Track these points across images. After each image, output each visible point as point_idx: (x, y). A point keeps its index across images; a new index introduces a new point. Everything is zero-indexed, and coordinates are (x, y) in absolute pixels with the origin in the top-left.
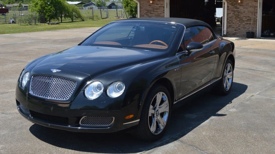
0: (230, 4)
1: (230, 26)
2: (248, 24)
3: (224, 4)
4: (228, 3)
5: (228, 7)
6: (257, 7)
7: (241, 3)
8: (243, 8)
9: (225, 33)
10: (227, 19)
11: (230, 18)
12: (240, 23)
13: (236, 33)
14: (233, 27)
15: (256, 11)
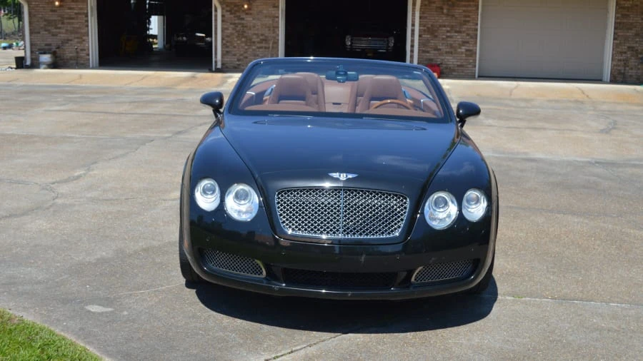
0: (227, 11)
1: (227, 52)
2: (261, 48)
3: (216, 11)
4: (223, 9)
5: (223, 16)
6: (278, 17)
7: (249, 9)
8: (251, 19)
9: (219, 66)
10: (223, 39)
11: (228, 36)
12: (246, 47)
13: (239, 65)
14: (235, 55)
15: (275, 25)
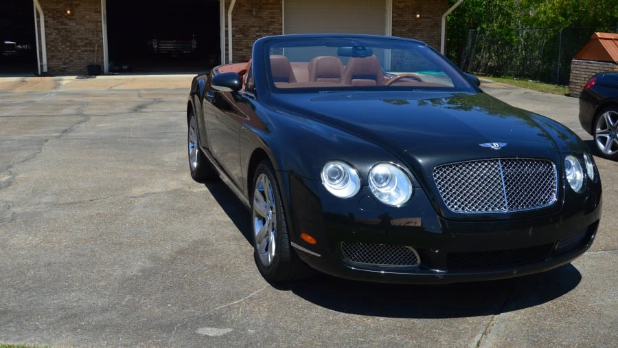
0: (50, 17)
1: (52, 56)
2: (86, 51)
3: (38, 17)
4: (45, 15)
5: (46, 22)
6: (101, 22)
7: (72, 14)
8: (74, 24)
9: (45, 70)
10: (47, 44)
11: (51, 41)
12: (71, 51)
13: (65, 68)
14: (60, 59)
15: (99, 29)
